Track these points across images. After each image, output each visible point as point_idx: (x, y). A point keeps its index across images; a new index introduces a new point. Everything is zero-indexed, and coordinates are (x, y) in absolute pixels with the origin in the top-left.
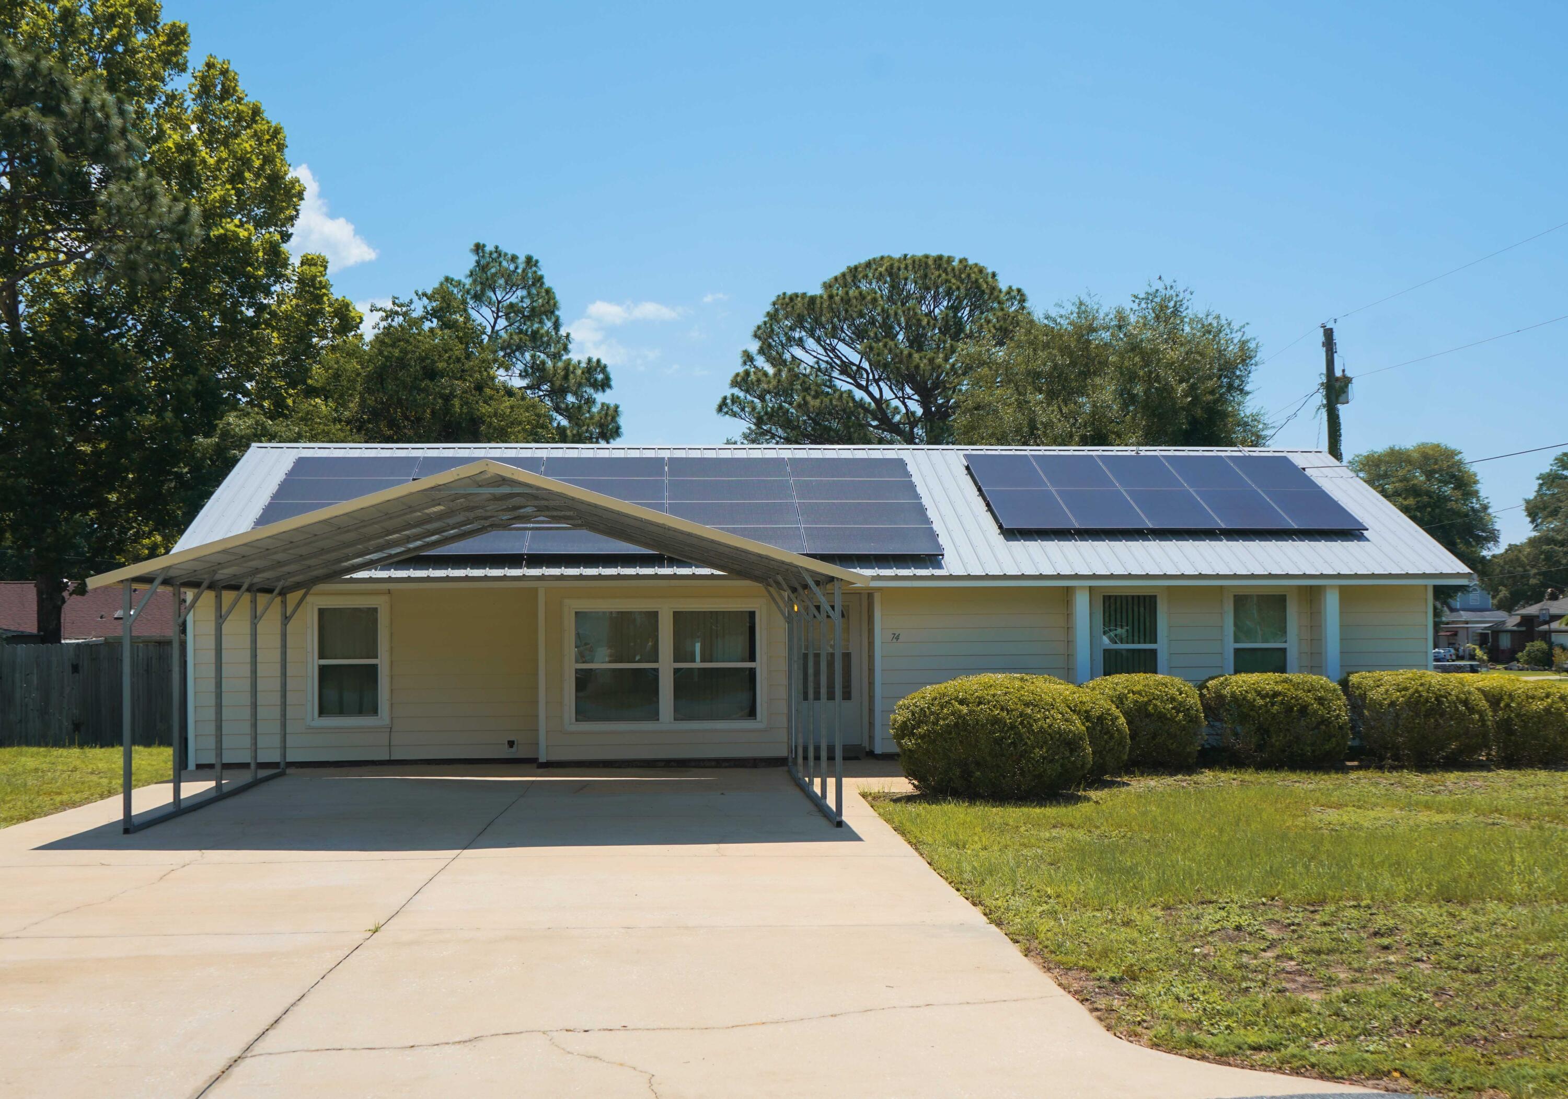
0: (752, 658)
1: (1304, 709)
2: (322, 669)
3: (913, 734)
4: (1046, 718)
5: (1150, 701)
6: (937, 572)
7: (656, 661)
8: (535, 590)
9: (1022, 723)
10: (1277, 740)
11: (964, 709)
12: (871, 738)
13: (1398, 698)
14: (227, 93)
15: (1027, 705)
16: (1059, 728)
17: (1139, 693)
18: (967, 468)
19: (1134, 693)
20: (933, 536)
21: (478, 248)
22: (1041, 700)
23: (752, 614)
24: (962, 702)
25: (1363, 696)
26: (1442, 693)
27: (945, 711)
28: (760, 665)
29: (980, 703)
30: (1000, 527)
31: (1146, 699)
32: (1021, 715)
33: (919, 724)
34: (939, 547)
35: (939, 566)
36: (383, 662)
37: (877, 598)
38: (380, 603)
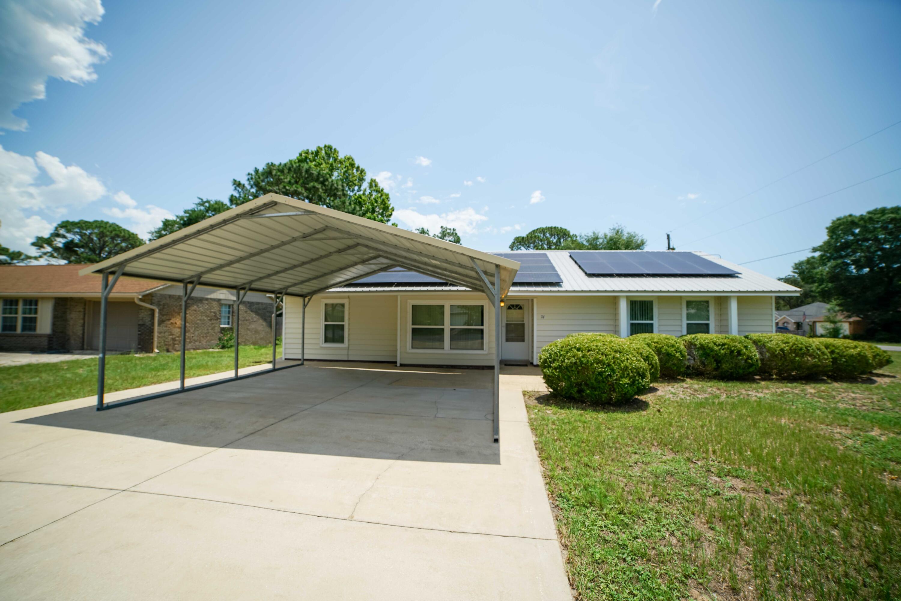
0: (482, 325)
1: (739, 353)
2: (326, 326)
3: (551, 367)
4: (627, 359)
5: (663, 347)
6: (560, 289)
7: (443, 325)
8: (397, 296)
9: (614, 363)
10: (725, 366)
11: (580, 354)
12: (532, 358)
13: (785, 347)
14: (376, 186)
15: (616, 351)
16: (635, 365)
17: (657, 343)
18: (570, 256)
19: (655, 343)
20: (558, 276)
21: (442, 227)
22: (624, 349)
23: (482, 307)
24: (578, 350)
25: (764, 345)
26: (808, 345)
27: (569, 354)
28: (485, 327)
29: (589, 351)
30: (586, 273)
31: (661, 346)
32: (614, 358)
33: (554, 361)
34: (561, 279)
35: (560, 286)
36: (346, 323)
37: (535, 301)
38: (345, 302)
